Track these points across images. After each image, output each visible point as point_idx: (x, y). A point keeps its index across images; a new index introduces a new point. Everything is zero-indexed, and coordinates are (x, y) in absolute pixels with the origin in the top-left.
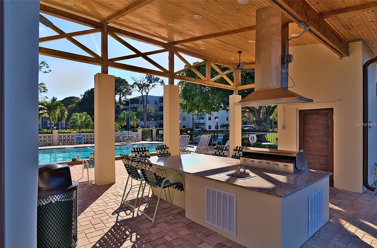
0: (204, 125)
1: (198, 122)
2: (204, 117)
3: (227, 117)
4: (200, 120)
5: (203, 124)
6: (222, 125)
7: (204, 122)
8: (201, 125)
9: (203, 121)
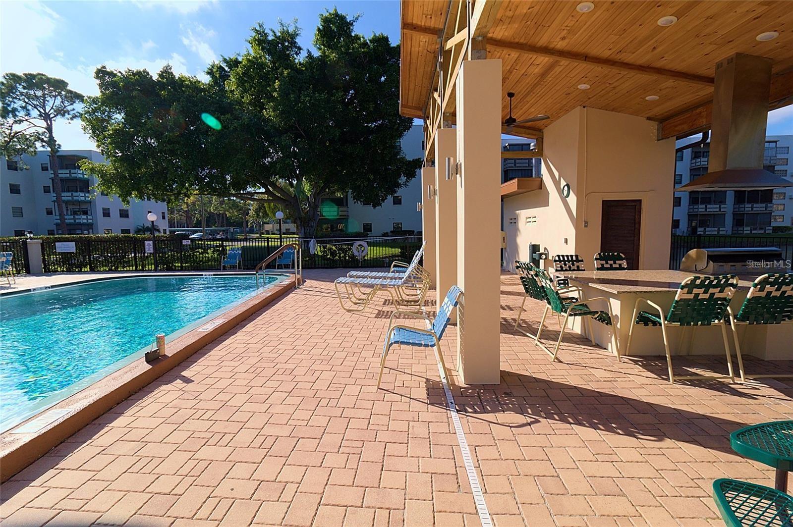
0: (92, 229)
1: (73, 221)
2: (89, 208)
3: (162, 213)
4: (77, 217)
5: (87, 225)
6: (138, 228)
7: (90, 221)
8: (81, 229)
9: (87, 219)
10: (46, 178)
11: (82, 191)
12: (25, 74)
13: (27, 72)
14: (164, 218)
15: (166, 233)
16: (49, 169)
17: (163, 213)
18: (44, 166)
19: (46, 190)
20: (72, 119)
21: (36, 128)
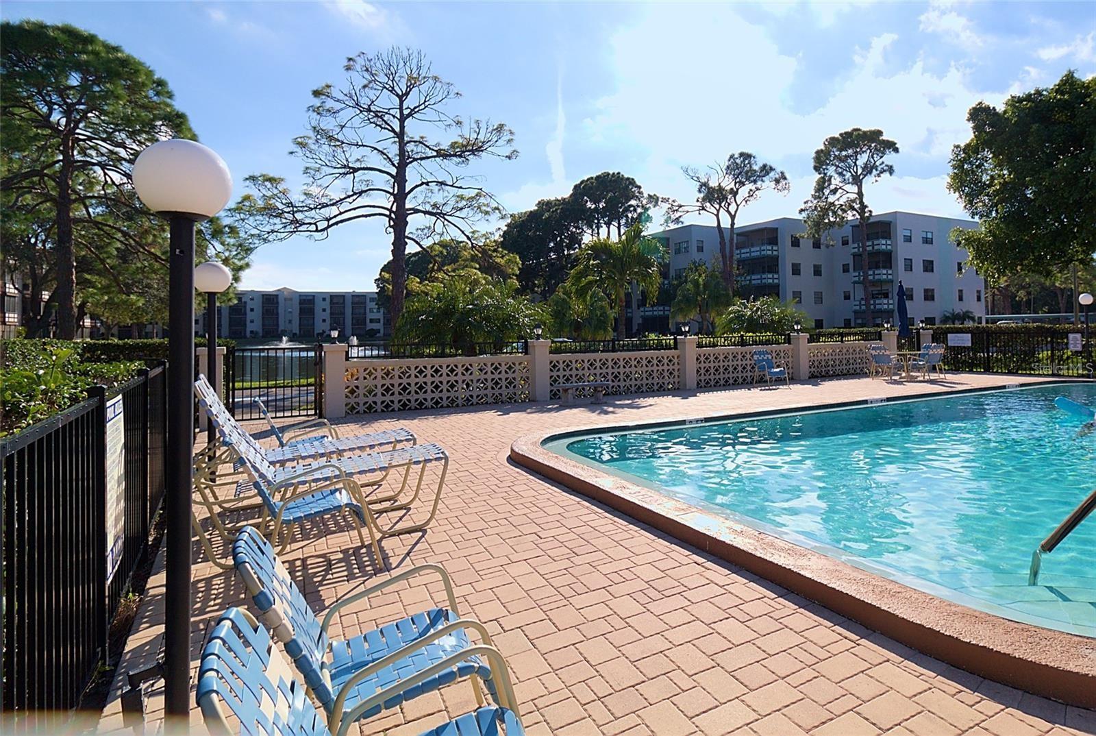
4: (877, 302)
5: (888, 312)
7: (891, 306)
9: (888, 304)
10: (846, 255)
11: (884, 267)
12: (841, 135)
13: (843, 132)
14: (979, 299)
15: (981, 323)
16: (850, 241)
17: (979, 292)
18: (844, 239)
19: (846, 269)
20: (879, 175)
21: (848, 195)
